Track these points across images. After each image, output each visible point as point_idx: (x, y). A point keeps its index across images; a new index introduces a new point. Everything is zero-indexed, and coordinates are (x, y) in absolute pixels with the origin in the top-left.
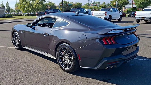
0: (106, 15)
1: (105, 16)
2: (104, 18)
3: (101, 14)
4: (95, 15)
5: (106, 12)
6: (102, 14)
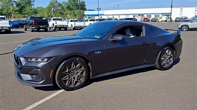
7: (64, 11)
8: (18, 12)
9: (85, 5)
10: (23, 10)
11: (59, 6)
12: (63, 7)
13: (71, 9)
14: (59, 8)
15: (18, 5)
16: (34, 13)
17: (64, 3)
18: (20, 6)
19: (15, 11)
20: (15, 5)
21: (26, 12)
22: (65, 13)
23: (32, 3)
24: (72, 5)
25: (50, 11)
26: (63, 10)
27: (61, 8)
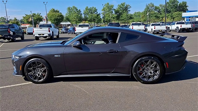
0: (49, 31)
1: (49, 33)
2: (48, 35)
3: (43, 30)
4: (37, 32)
5: (49, 29)
6: (45, 30)
7: (161, 14)
8: (115, 19)
9: (187, 6)
10: (120, 17)
11: (155, 9)
12: (160, 10)
13: (168, 11)
14: (155, 12)
15: (117, 12)
16: (129, 18)
17: (161, 6)
18: (118, 13)
19: (114, 18)
20: (114, 13)
21: (122, 18)
22: (161, 16)
23: (128, 9)
24: (170, 7)
25: (146, 16)
26: (159, 14)
27: (158, 11)
